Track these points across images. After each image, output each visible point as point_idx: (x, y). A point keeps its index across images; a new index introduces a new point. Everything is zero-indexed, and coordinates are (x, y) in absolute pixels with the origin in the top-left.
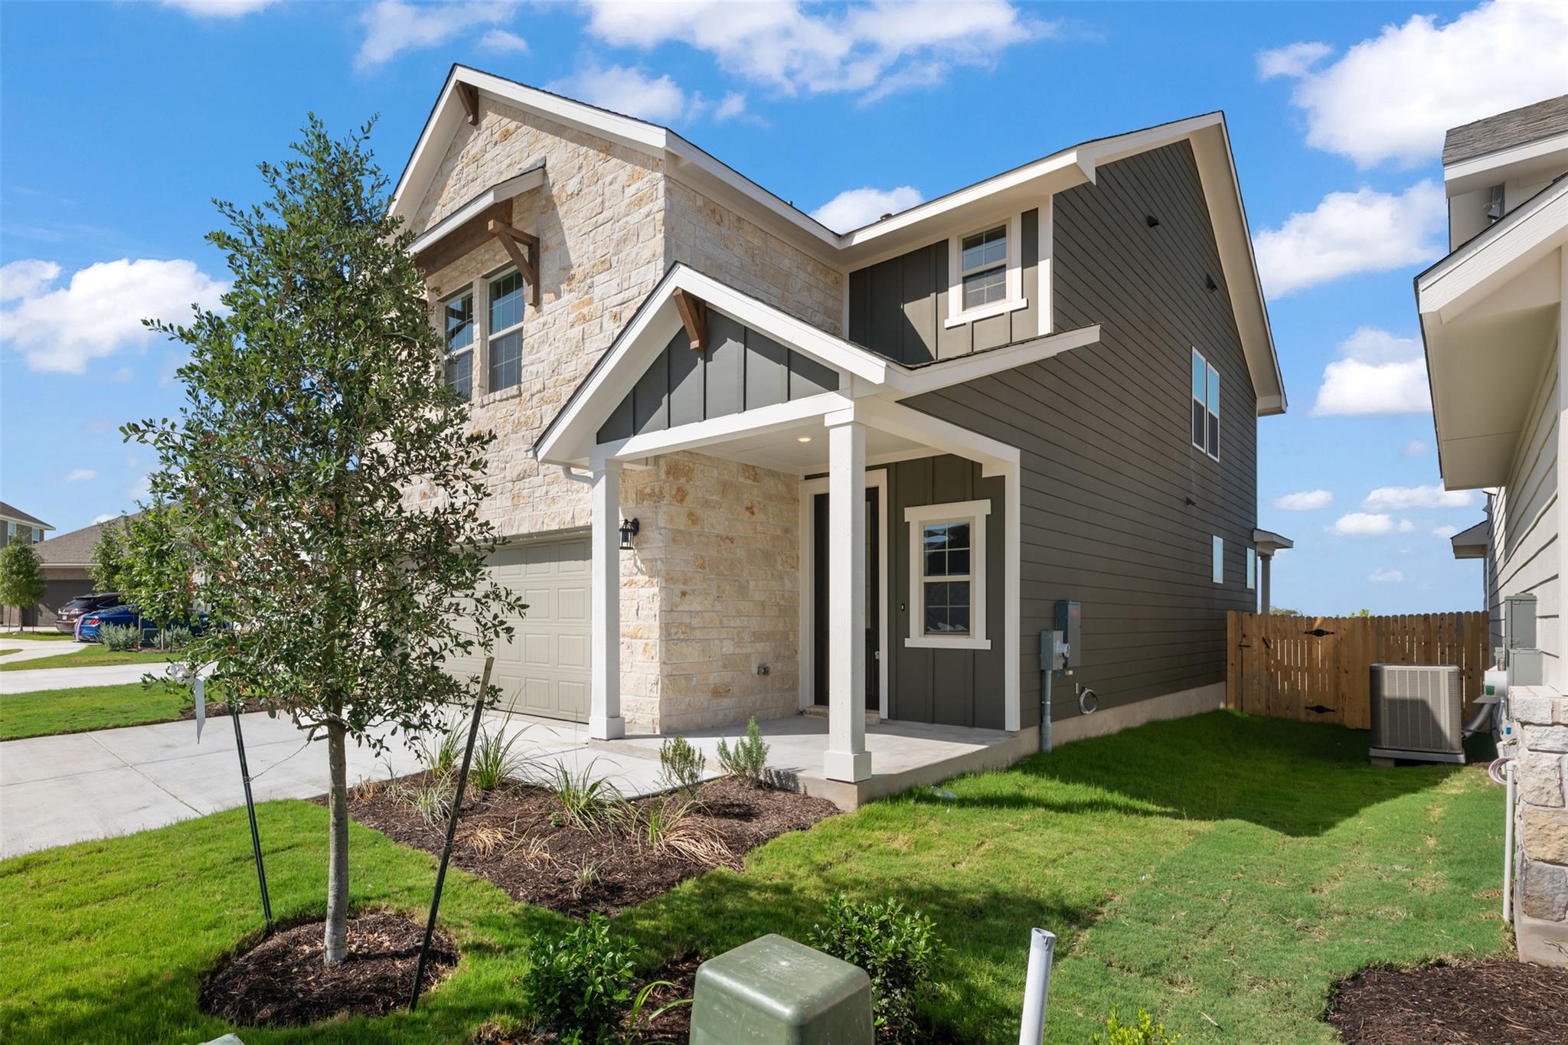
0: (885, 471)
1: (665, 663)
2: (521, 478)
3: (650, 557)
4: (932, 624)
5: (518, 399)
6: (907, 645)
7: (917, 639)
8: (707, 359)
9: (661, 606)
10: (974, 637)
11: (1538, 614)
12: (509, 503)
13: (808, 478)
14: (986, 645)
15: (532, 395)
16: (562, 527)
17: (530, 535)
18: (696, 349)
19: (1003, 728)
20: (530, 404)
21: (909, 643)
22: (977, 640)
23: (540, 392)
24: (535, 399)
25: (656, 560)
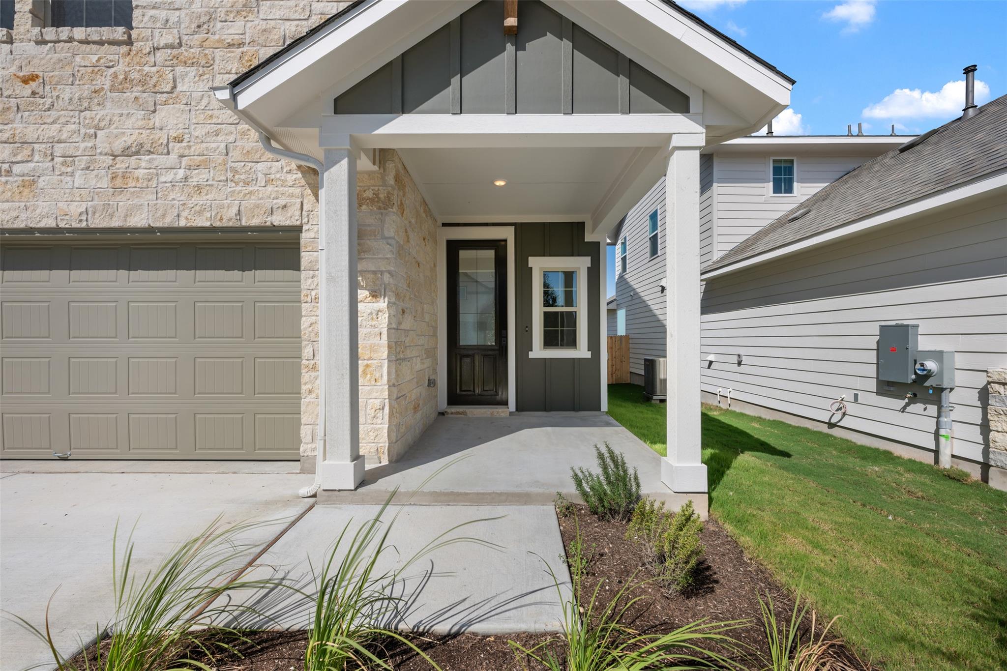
0: (513, 228)
1: (394, 385)
2: (127, 152)
3: (373, 269)
4: (550, 341)
5: (124, 49)
6: (530, 357)
7: (538, 351)
8: (520, 47)
9: (390, 323)
10: (580, 350)
11: (919, 333)
12: (105, 183)
13: (444, 225)
14: (588, 355)
15: (156, 49)
16: (217, 224)
17: (150, 230)
18: (510, 28)
19: (600, 410)
20: (152, 59)
21: (532, 355)
22: (582, 351)
23: (171, 47)
24: (160, 56)
25: (382, 273)
